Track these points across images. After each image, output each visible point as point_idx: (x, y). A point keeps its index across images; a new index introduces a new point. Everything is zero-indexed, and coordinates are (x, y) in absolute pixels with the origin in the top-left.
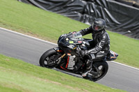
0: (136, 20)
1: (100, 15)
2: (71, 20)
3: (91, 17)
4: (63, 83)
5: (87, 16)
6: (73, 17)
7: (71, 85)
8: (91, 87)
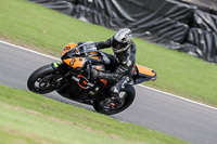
0: (158, 15)
1: (102, 6)
2: (57, 14)
3: (88, 9)
4: (45, 113)
5: (83, 8)
6: (60, 10)
7: (57, 117)
8: (89, 119)
